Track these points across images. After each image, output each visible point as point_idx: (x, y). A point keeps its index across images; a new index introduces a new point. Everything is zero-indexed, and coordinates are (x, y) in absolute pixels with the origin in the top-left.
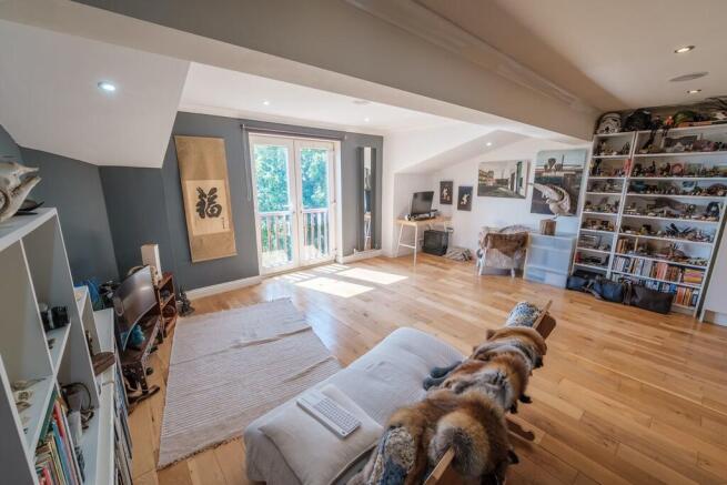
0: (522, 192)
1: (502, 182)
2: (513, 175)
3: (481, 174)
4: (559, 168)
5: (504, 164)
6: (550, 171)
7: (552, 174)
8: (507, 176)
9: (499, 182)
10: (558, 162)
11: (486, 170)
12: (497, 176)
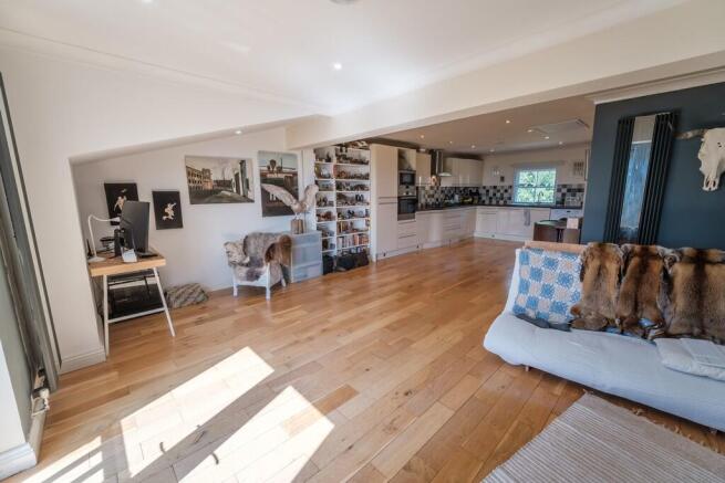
0: (250, 195)
1: (225, 184)
2: (237, 176)
3: (190, 173)
4: (280, 170)
5: (223, 161)
6: (272, 173)
7: (275, 176)
8: (230, 176)
9: (219, 183)
10: (278, 164)
11: (199, 167)
12: (216, 176)
